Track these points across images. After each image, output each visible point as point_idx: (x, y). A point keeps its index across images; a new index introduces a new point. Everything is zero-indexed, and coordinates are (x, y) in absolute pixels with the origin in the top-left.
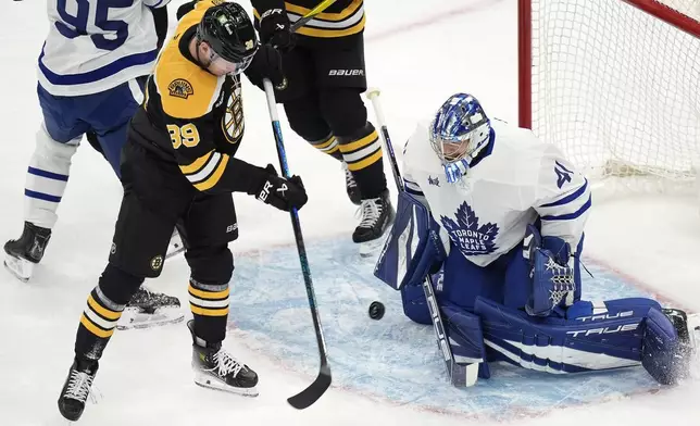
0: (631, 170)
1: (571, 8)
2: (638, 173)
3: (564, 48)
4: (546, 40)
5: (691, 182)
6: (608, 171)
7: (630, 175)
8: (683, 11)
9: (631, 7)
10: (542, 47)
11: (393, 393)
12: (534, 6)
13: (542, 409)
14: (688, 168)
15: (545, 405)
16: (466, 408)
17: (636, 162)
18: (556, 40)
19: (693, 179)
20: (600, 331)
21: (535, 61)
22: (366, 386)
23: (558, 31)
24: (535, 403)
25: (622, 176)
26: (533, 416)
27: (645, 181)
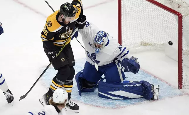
0: (148, 44)
1: (132, 2)
2: (149, 45)
3: (130, 13)
4: (125, 10)
5: (163, 47)
6: (141, 44)
7: (147, 45)
8: (161, 2)
9: (147, 2)
10: (124, 12)
11: (86, 102)
12: (122, 2)
13: (124, 106)
14: (162, 43)
15: (125, 105)
16: (104, 105)
17: (148, 42)
18: (128, 10)
19: (163, 46)
20: (131, 85)
21: (122, 16)
22: (79, 100)
23: (128, 8)
24: (123, 104)
25: (145, 45)
26: (122, 107)
27: (151, 46)
